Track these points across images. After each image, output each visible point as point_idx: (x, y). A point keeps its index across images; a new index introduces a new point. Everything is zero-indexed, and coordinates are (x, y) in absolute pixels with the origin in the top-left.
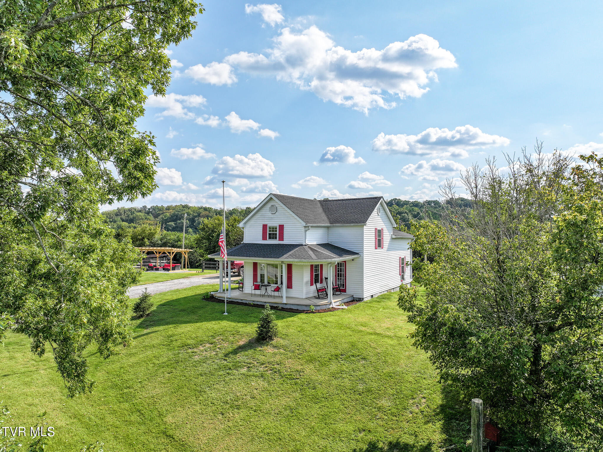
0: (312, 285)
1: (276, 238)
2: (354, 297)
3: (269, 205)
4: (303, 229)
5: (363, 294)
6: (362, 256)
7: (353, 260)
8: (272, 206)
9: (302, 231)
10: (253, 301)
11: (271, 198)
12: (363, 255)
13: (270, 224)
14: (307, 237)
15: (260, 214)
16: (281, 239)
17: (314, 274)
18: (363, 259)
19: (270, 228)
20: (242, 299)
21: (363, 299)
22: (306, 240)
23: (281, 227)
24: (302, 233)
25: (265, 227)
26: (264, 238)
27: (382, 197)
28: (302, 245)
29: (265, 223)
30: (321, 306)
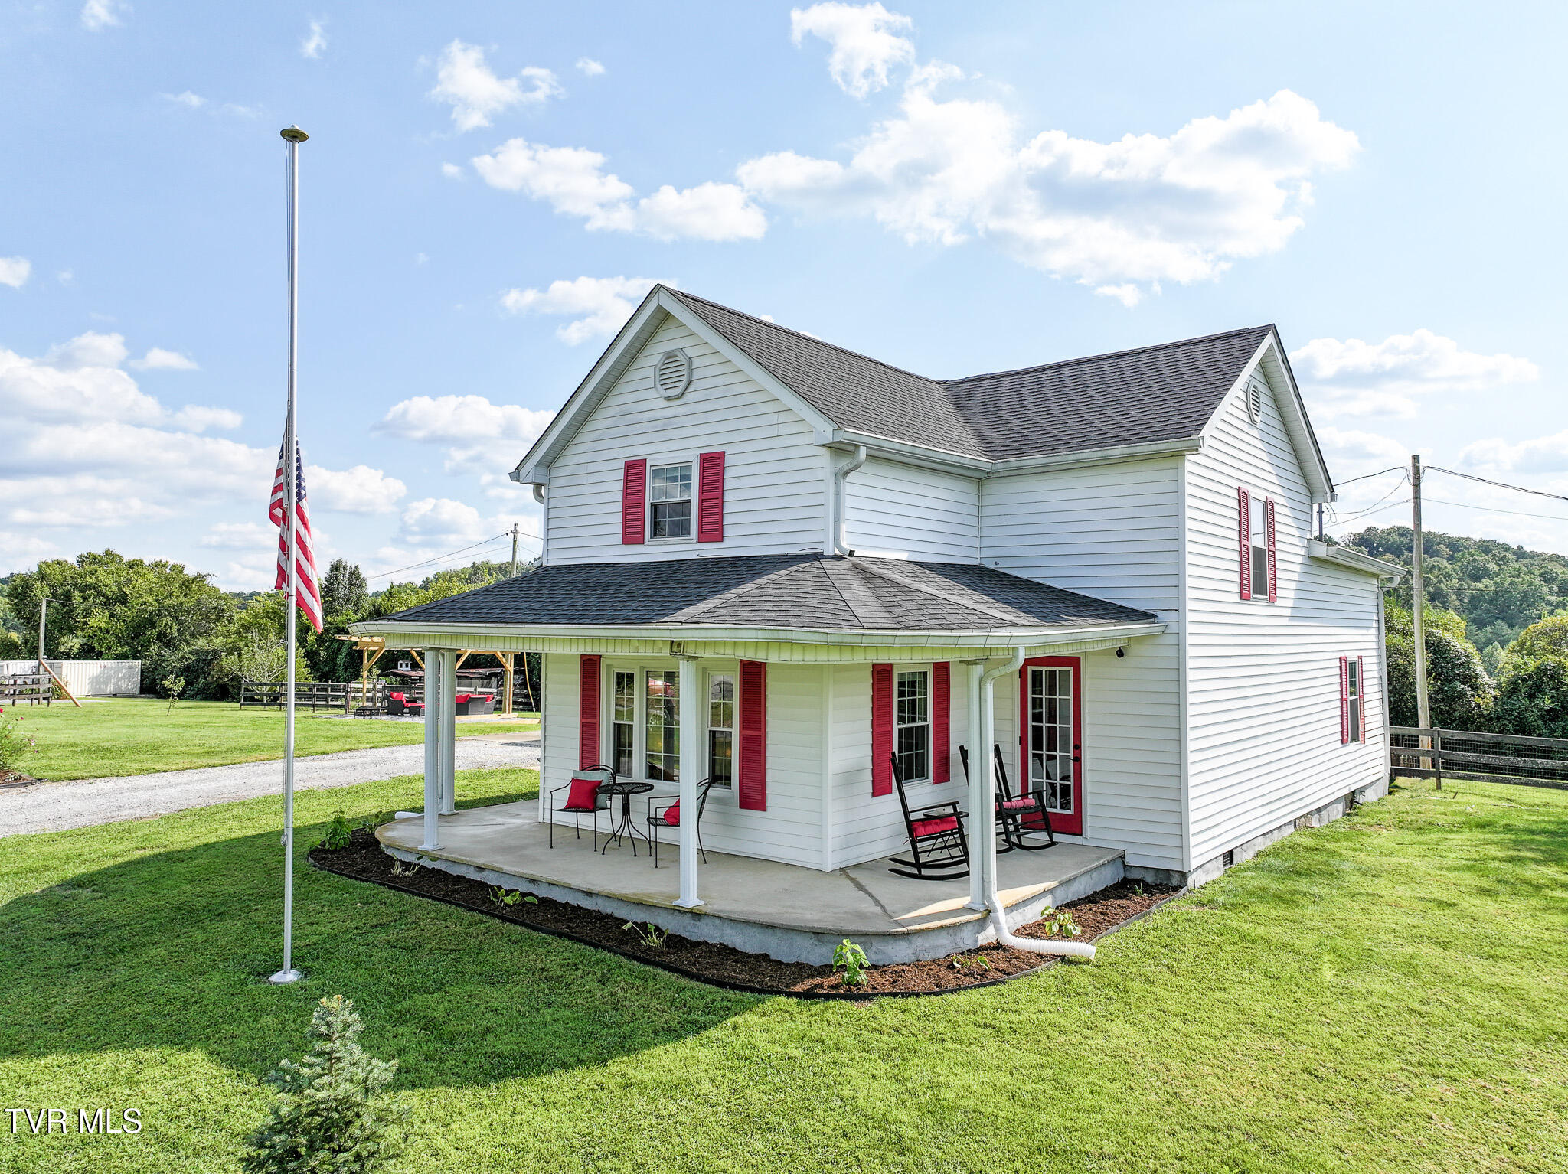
0: (879, 789)
1: (686, 531)
2: (1130, 861)
3: (653, 356)
4: (825, 463)
5: (1182, 848)
6: (1173, 628)
7: (1120, 653)
8: (670, 356)
9: (820, 475)
10: (532, 881)
11: (663, 317)
12: (1181, 622)
13: (657, 455)
14: (848, 514)
15: (612, 412)
16: (712, 530)
17: (896, 726)
18: (1180, 646)
19: (657, 473)
20: (481, 861)
21: (1183, 875)
22: (844, 527)
23: (713, 466)
24: (821, 487)
25: (635, 470)
26: (631, 535)
27: (1272, 328)
28: (817, 557)
29: (635, 453)
30: (919, 941)
